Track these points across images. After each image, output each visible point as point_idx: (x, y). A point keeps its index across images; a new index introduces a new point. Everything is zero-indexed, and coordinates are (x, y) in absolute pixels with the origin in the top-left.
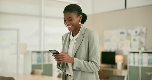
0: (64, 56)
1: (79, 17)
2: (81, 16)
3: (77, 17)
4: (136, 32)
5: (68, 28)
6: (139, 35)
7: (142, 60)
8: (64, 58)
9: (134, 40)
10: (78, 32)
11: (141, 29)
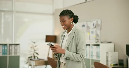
0: (57, 48)
1: (70, 19)
2: (72, 18)
3: (69, 19)
4: (94, 24)
5: (63, 27)
6: (95, 27)
7: (92, 53)
8: (57, 50)
9: (92, 32)
10: (71, 30)
11: (97, 21)
